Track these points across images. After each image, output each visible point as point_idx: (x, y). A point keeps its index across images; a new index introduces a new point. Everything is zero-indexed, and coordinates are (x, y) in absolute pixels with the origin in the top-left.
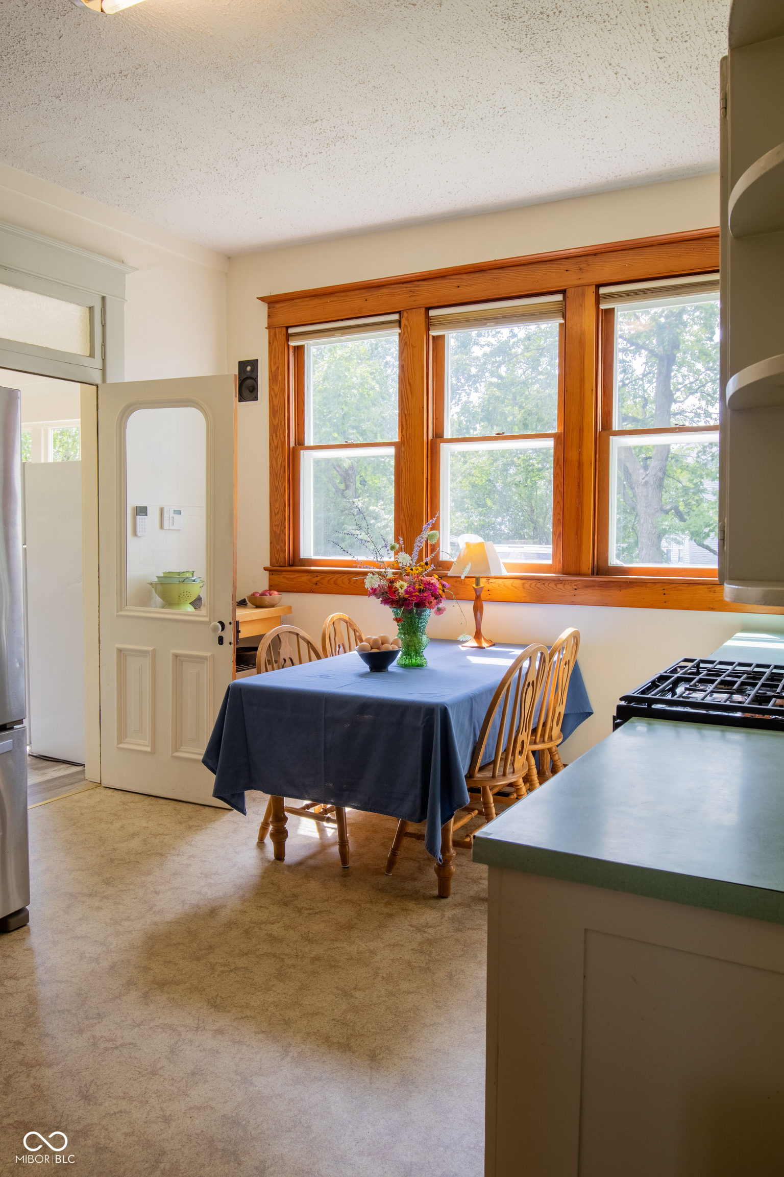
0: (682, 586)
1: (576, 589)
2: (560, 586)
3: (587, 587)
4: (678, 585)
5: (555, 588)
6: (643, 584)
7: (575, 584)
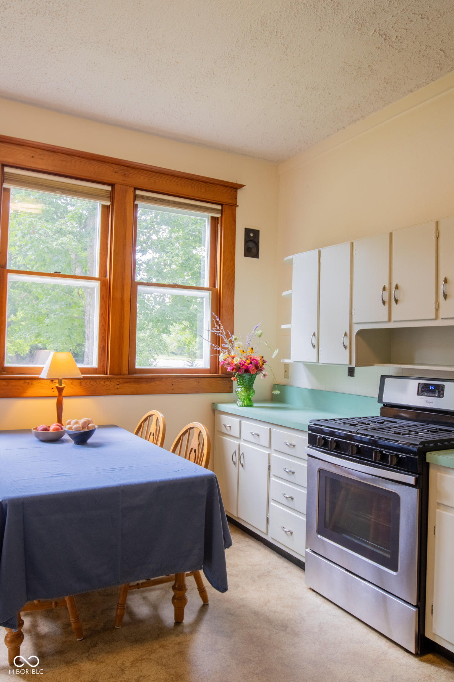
0: (182, 380)
1: (118, 384)
2: (107, 383)
3: (125, 383)
4: (180, 379)
5: (104, 385)
6: (160, 379)
7: (118, 381)
